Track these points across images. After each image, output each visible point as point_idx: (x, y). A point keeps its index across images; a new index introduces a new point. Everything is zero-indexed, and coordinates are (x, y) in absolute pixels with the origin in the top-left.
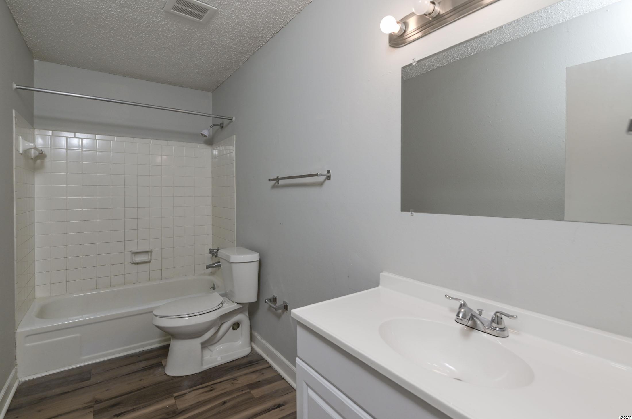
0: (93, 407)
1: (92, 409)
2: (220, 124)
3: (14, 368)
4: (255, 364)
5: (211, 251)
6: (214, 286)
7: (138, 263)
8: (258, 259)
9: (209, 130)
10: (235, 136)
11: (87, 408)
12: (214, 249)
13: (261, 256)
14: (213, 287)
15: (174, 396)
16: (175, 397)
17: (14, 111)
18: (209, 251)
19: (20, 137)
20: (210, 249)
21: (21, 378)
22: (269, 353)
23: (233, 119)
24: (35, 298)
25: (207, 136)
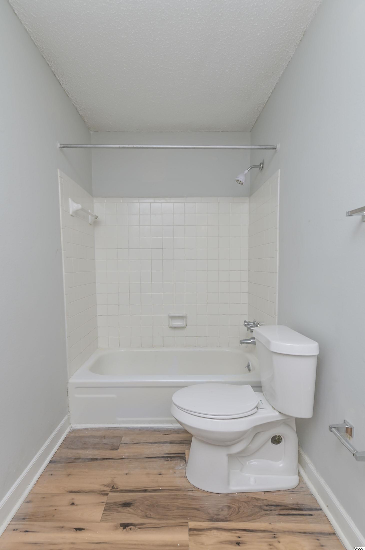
0: (107, 495)
1: (105, 499)
2: (259, 165)
3: (67, 415)
4: (306, 515)
5: (246, 324)
6: (250, 366)
7: (175, 328)
8: (316, 353)
9: (246, 174)
10: (280, 171)
11: (102, 494)
12: (250, 322)
13: (321, 349)
14: (248, 367)
15: (189, 527)
16: (190, 530)
17: (59, 170)
18: (244, 324)
19: (70, 199)
20: (245, 321)
21: (73, 424)
22: (330, 505)
23: (278, 147)
24: (98, 348)
25: (244, 182)
